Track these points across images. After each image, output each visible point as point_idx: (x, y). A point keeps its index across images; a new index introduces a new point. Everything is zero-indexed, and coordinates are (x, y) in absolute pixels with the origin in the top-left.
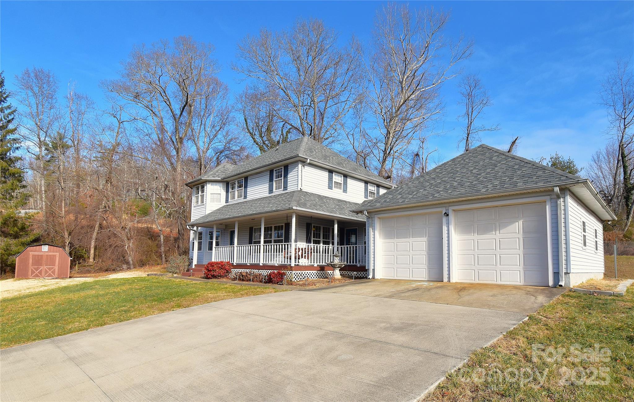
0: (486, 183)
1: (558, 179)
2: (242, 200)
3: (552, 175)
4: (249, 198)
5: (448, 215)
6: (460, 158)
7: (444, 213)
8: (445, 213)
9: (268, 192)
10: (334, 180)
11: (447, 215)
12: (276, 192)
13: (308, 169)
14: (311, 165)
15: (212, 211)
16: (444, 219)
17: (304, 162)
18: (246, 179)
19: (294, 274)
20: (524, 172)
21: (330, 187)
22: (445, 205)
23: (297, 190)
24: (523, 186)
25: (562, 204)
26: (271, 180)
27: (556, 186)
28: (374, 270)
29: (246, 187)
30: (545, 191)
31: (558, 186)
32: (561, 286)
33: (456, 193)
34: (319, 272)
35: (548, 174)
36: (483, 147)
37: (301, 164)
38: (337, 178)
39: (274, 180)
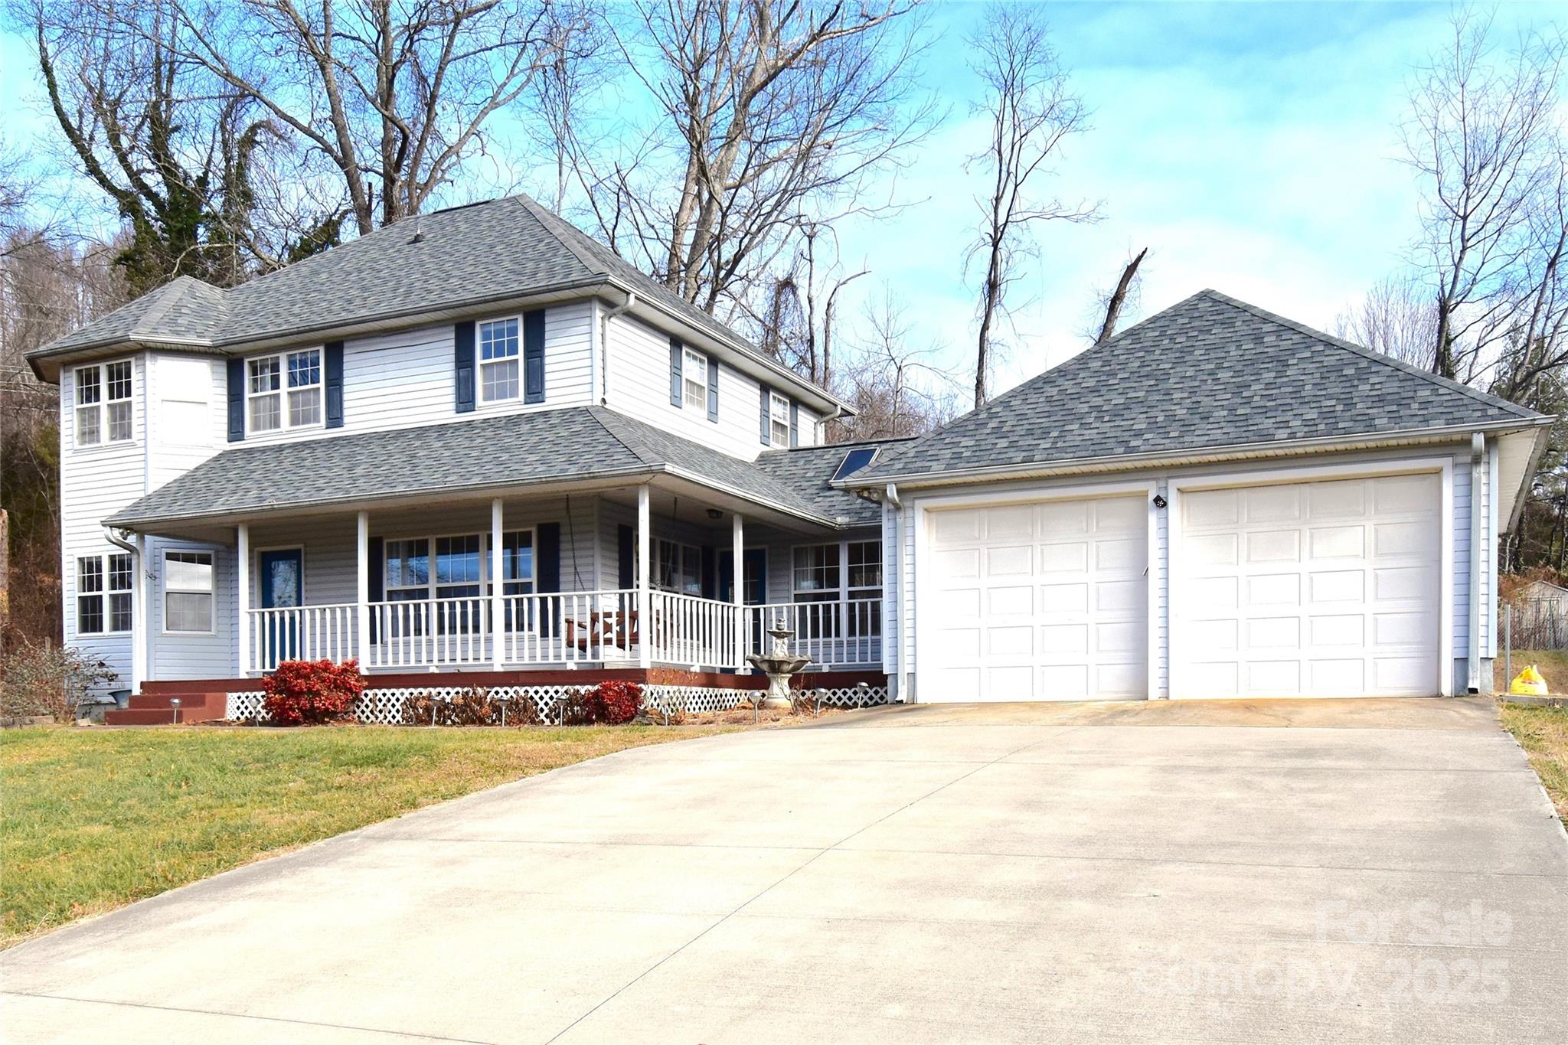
0: (1279, 413)
1: (1479, 414)
2: (317, 431)
3: (1461, 403)
4: (354, 423)
5: (1165, 504)
6: (1153, 329)
7: (1152, 496)
8: (1157, 500)
9: (453, 406)
10: (685, 375)
11: (1161, 502)
12: (486, 409)
13: (619, 329)
14: (632, 316)
15: (184, 473)
16: (1153, 518)
17: (608, 304)
18: (335, 350)
19: (652, 694)
20: (1377, 387)
21: (676, 401)
22: (1155, 475)
23: (588, 403)
24: (1393, 429)
25: (1484, 479)
26: (464, 360)
27: (1479, 432)
28: (913, 675)
29: (335, 383)
30: (1441, 444)
31: (1484, 432)
32: (1474, 691)
33: (1196, 439)
34: (705, 689)
35: (1448, 398)
36: (1214, 301)
37: (601, 310)
38: (694, 369)
39: (479, 361)
